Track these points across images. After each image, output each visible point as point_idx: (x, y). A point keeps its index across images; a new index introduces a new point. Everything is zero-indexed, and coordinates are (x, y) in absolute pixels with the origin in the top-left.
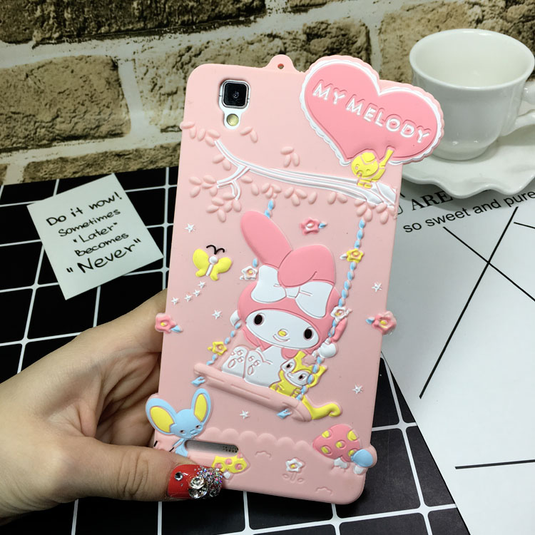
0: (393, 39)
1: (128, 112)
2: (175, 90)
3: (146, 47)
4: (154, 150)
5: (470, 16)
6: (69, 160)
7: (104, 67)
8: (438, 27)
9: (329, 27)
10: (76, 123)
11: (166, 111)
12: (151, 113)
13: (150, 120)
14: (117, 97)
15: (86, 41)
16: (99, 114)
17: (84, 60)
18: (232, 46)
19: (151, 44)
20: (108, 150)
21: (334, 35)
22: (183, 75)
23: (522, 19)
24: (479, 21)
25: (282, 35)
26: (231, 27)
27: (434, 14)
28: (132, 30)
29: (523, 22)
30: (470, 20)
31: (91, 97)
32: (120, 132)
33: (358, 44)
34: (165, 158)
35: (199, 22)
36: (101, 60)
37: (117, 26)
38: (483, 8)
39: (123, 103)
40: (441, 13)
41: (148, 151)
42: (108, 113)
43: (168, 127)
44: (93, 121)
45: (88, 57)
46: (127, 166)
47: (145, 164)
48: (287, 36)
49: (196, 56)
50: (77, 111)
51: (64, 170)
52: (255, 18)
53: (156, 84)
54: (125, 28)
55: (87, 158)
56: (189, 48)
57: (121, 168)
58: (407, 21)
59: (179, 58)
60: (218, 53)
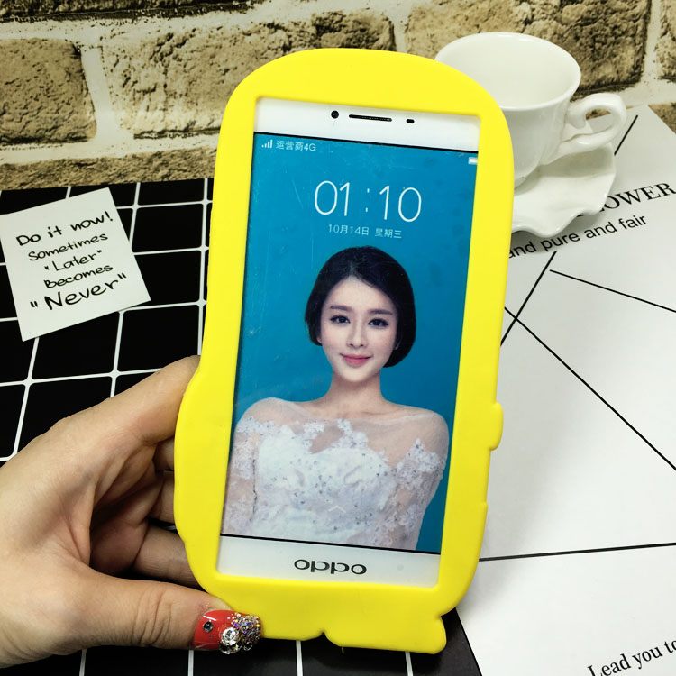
0: (423, 38)
1: (94, 111)
2: (152, 87)
3: (115, 32)
4: (125, 160)
5: (517, 15)
6: (17, 168)
7: (63, 53)
8: (478, 26)
9: (344, 19)
10: (27, 123)
11: (142, 112)
12: (123, 114)
13: (121, 122)
14: (80, 92)
15: (40, 20)
16: (57, 112)
17: (37, 43)
18: (224, 36)
19: (122, 28)
20: (66, 157)
21: (350, 29)
22: (163, 68)
23: (580, 22)
24: (527, 22)
25: (285, 26)
26: (223, 12)
27: (473, 11)
28: (98, 9)
29: (581, 26)
30: (517, 20)
31: (47, 90)
32: (83, 135)
33: (380, 42)
34: (138, 171)
35: (182, 5)
36: (59, 45)
37: (80, 3)
38: (533, 6)
39: (87, 99)
40: (482, 9)
41: (116, 161)
42: (69, 111)
43: (144, 133)
44: (49, 120)
45: (43, 40)
46: (89, 179)
47: (111, 177)
48: (292, 27)
49: (178, 46)
50: (29, 107)
51: (9, 179)
52: (252, 4)
53: (129, 78)
54: (90, 7)
55: (39, 166)
56: (170, 36)
57: (81, 181)
58: (440, 18)
59: (157, 48)
60: (206, 44)
